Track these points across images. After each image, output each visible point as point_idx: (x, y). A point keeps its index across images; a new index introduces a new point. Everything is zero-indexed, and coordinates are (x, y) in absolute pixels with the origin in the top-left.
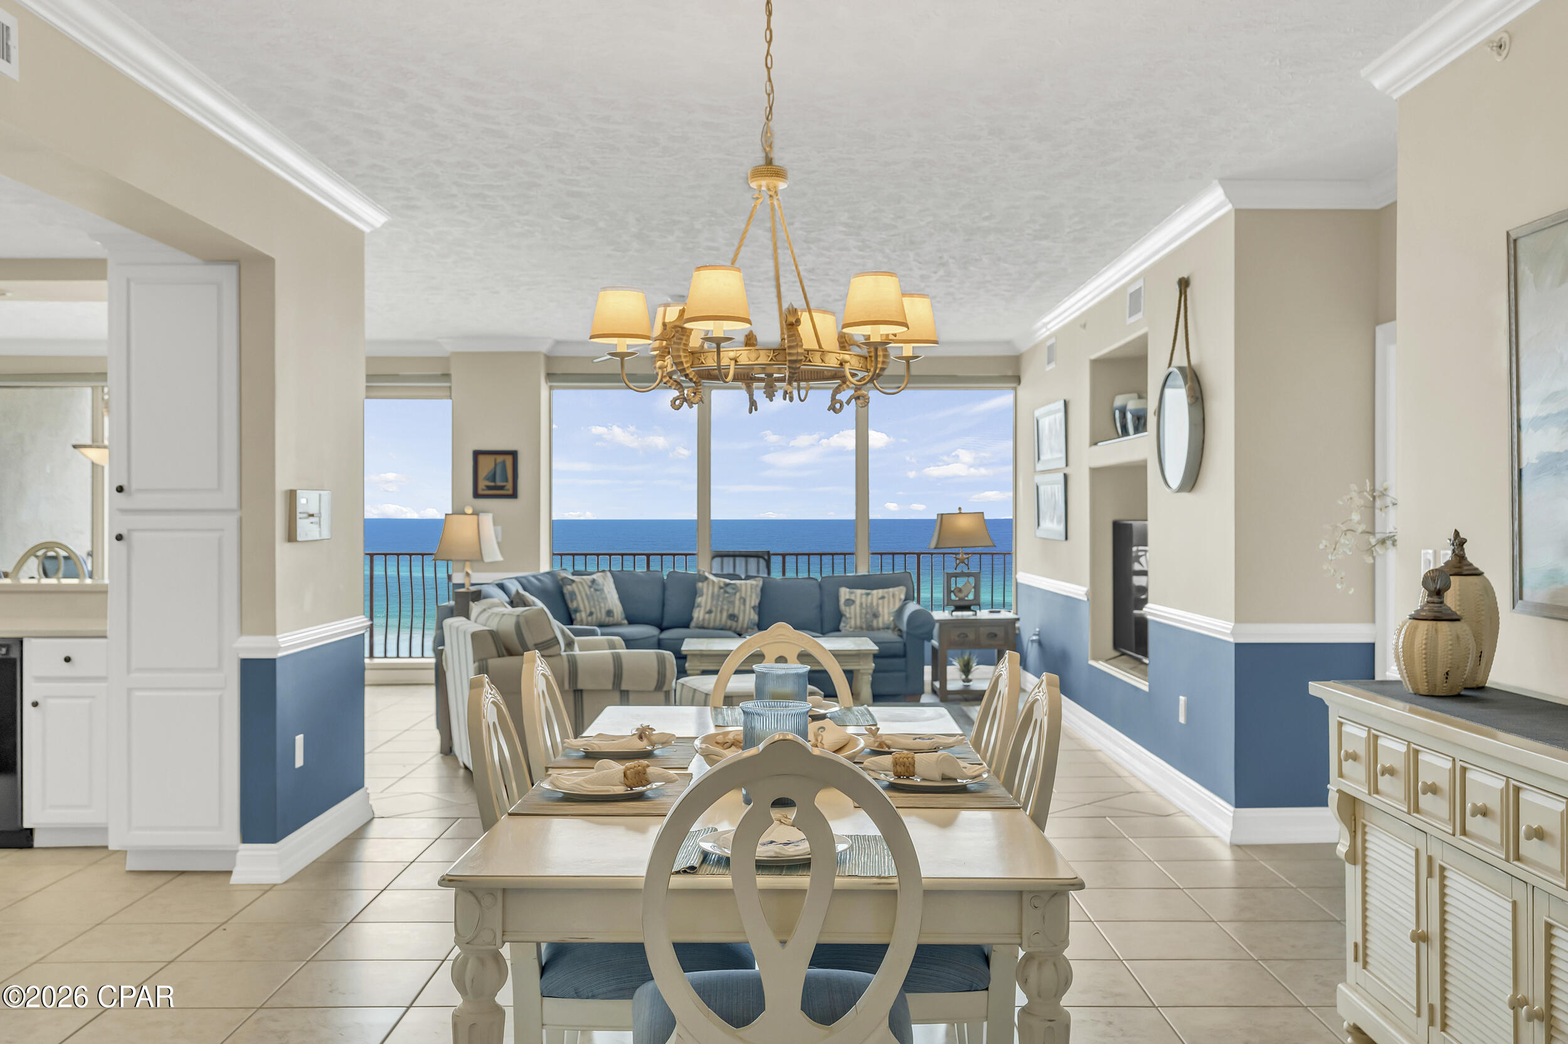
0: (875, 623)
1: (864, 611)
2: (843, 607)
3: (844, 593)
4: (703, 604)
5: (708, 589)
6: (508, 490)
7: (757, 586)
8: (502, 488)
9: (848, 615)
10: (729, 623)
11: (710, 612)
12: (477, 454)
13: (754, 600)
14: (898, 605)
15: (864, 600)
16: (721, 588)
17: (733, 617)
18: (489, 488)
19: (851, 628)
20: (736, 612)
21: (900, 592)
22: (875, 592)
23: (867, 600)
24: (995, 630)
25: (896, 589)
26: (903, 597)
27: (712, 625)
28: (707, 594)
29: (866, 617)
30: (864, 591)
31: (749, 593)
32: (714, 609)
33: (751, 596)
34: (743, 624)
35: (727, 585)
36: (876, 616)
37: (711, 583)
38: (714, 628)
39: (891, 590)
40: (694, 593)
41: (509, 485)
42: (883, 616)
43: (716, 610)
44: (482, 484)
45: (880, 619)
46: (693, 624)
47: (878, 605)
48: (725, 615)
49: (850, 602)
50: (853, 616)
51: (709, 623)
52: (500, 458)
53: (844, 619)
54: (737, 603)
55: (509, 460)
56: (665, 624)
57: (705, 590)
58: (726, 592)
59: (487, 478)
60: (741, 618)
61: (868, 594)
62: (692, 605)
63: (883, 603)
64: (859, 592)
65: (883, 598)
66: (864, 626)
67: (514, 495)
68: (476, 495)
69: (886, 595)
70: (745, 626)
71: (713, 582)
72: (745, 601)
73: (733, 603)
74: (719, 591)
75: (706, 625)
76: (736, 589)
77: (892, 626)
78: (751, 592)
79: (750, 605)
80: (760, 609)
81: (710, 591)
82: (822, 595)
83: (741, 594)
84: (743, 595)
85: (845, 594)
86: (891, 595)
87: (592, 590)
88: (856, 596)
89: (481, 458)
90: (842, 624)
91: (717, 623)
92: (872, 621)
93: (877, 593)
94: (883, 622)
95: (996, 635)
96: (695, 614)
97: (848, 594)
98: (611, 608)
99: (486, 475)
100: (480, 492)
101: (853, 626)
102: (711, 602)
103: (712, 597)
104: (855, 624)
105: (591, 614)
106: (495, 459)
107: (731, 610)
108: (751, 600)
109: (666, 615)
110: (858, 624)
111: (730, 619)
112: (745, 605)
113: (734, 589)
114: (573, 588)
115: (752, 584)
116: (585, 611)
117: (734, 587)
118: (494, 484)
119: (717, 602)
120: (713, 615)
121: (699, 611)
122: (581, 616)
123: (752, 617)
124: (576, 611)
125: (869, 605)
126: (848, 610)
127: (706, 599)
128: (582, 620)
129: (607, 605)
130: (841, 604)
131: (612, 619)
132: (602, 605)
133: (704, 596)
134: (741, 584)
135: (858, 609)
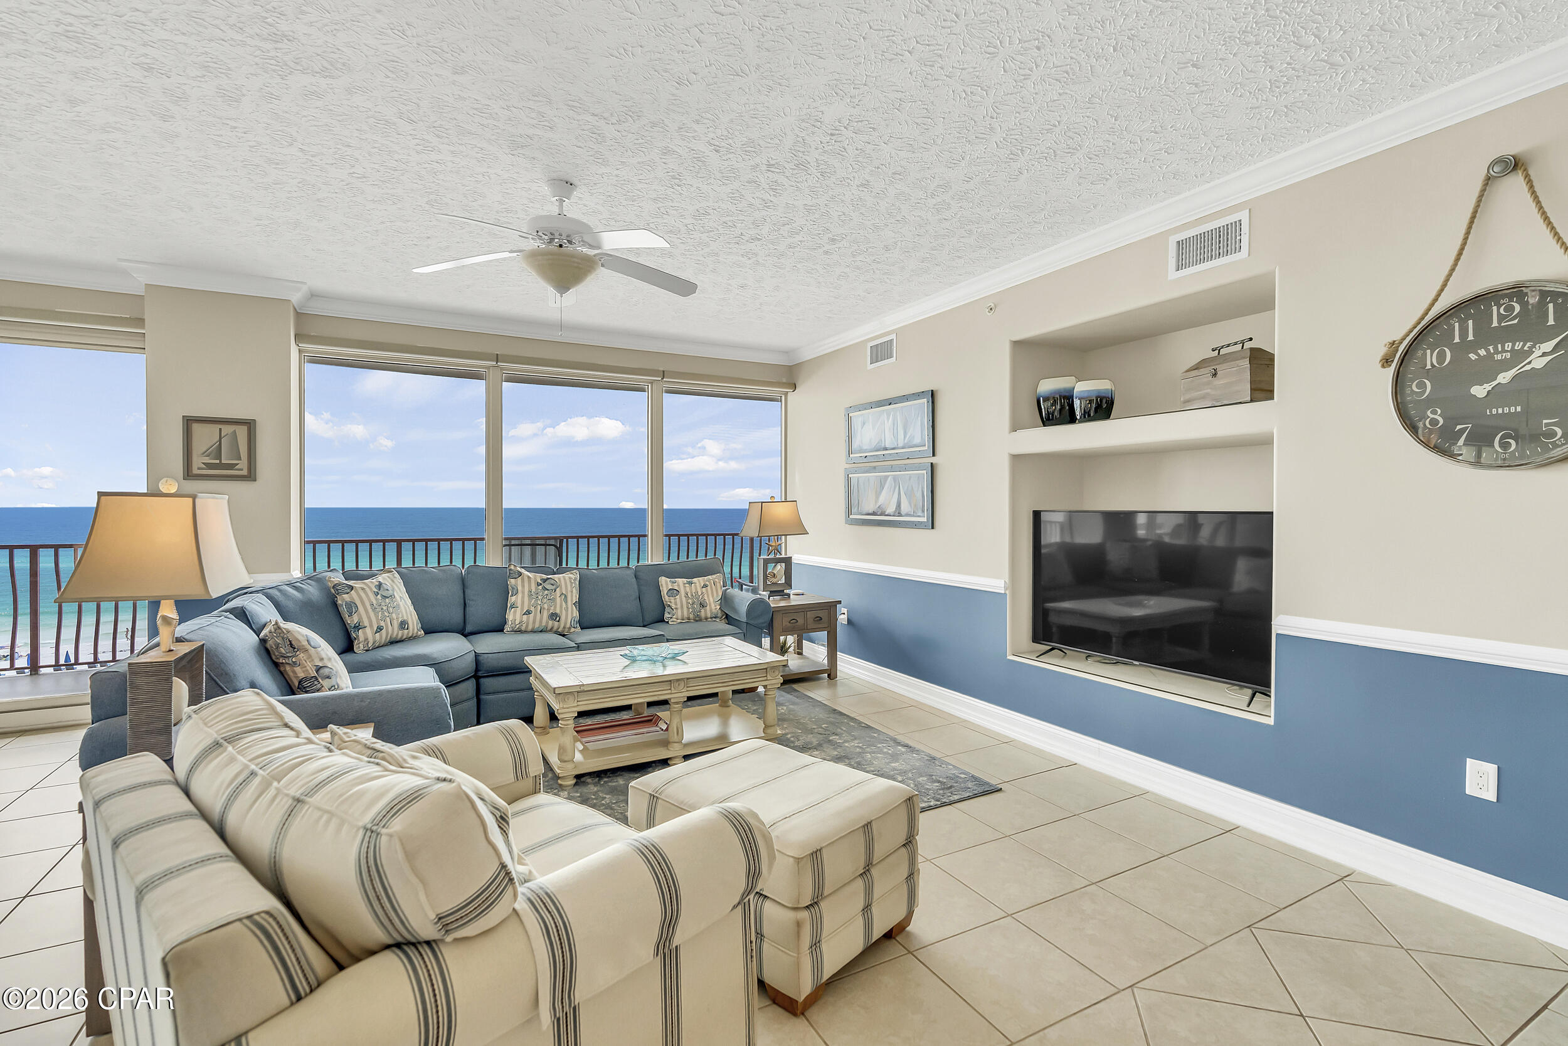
0: (703, 614)
1: (690, 601)
2: (666, 598)
3: (665, 583)
4: (519, 604)
5: (523, 586)
7: (575, 579)
9: (673, 606)
10: (550, 623)
11: (528, 612)
13: (574, 596)
14: (720, 593)
15: (688, 589)
16: (539, 584)
17: (554, 616)
19: (677, 619)
20: (558, 611)
21: (718, 579)
22: (695, 580)
23: (690, 590)
24: (821, 614)
25: (714, 576)
27: (530, 628)
28: (523, 593)
29: (693, 608)
30: (685, 580)
31: (569, 589)
32: (532, 609)
33: (572, 592)
34: (565, 624)
35: (545, 581)
36: (702, 605)
37: (526, 579)
38: (533, 631)
40: (505, 593)
42: (710, 605)
43: (536, 610)
45: (708, 608)
46: (507, 628)
47: (702, 593)
48: (546, 614)
49: (673, 592)
50: (679, 606)
51: (527, 626)
53: (667, 609)
54: (558, 599)
56: (469, 629)
57: (520, 588)
58: (545, 589)
60: (563, 617)
61: (690, 583)
62: (503, 606)
63: (707, 591)
64: (680, 580)
65: (705, 586)
66: (691, 616)
69: (707, 583)
70: (568, 625)
71: (529, 577)
72: (566, 597)
73: (554, 600)
74: (536, 589)
75: (523, 628)
76: (556, 585)
77: (719, 615)
78: (572, 588)
79: (572, 600)
80: (580, 605)
81: (526, 588)
82: (639, 585)
83: (561, 589)
84: (563, 592)
85: (667, 584)
86: (712, 582)
87: (379, 597)
88: (678, 586)
90: (667, 615)
91: (537, 625)
92: (700, 611)
93: (698, 581)
94: (711, 610)
95: (821, 619)
96: (510, 616)
97: (670, 584)
98: (405, 618)
99: (205, 449)
100: (195, 471)
101: (680, 617)
102: (530, 601)
103: (530, 595)
104: (683, 615)
105: (380, 629)
106: (220, 429)
107: (552, 608)
108: (572, 596)
109: (470, 619)
110: (686, 615)
111: (552, 619)
112: (566, 602)
113: (552, 585)
114: (351, 598)
115: (570, 578)
116: (371, 626)
117: (552, 582)
118: (218, 461)
119: (536, 600)
120: (531, 616)
121: (515, 612)
122: (365, 634)
123: (574, 615)
124: (358, 627)
125: (694, 594)
126: (673, 601)
127: (523, 597)
128: (366, 639)
129: (400, 616)
130: (664, 594)
131: (406, 631)
132: (394, 616)
133: (520, 595)
134: (559, 579)
135: (684, 599)
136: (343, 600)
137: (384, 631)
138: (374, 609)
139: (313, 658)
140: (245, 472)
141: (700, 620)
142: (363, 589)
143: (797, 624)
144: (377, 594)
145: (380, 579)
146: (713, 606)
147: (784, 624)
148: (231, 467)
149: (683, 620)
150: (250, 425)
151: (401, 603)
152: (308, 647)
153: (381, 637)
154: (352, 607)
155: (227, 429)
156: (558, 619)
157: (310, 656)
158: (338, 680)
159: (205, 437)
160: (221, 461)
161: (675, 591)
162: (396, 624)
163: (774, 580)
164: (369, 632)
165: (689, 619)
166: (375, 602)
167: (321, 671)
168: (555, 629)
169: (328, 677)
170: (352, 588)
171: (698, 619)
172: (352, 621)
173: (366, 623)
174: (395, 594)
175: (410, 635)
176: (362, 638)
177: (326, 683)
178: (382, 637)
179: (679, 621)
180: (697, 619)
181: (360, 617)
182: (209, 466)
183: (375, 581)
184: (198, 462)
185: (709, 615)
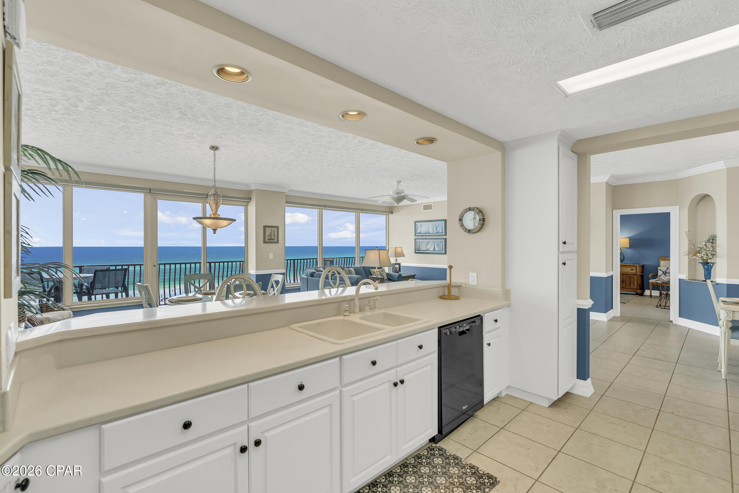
6: (275, 240)
8: (273, 239)
12: (265, 227)
18: (269, 239)
41: (276, 238)
44: (267, 238)
52: (273, 229)
55: (276, 229)
59: (268, 236)
67: (277, 242)
68: (265, 242)
89: (266, 228)
106: (271, 229)
150: (277, 227)
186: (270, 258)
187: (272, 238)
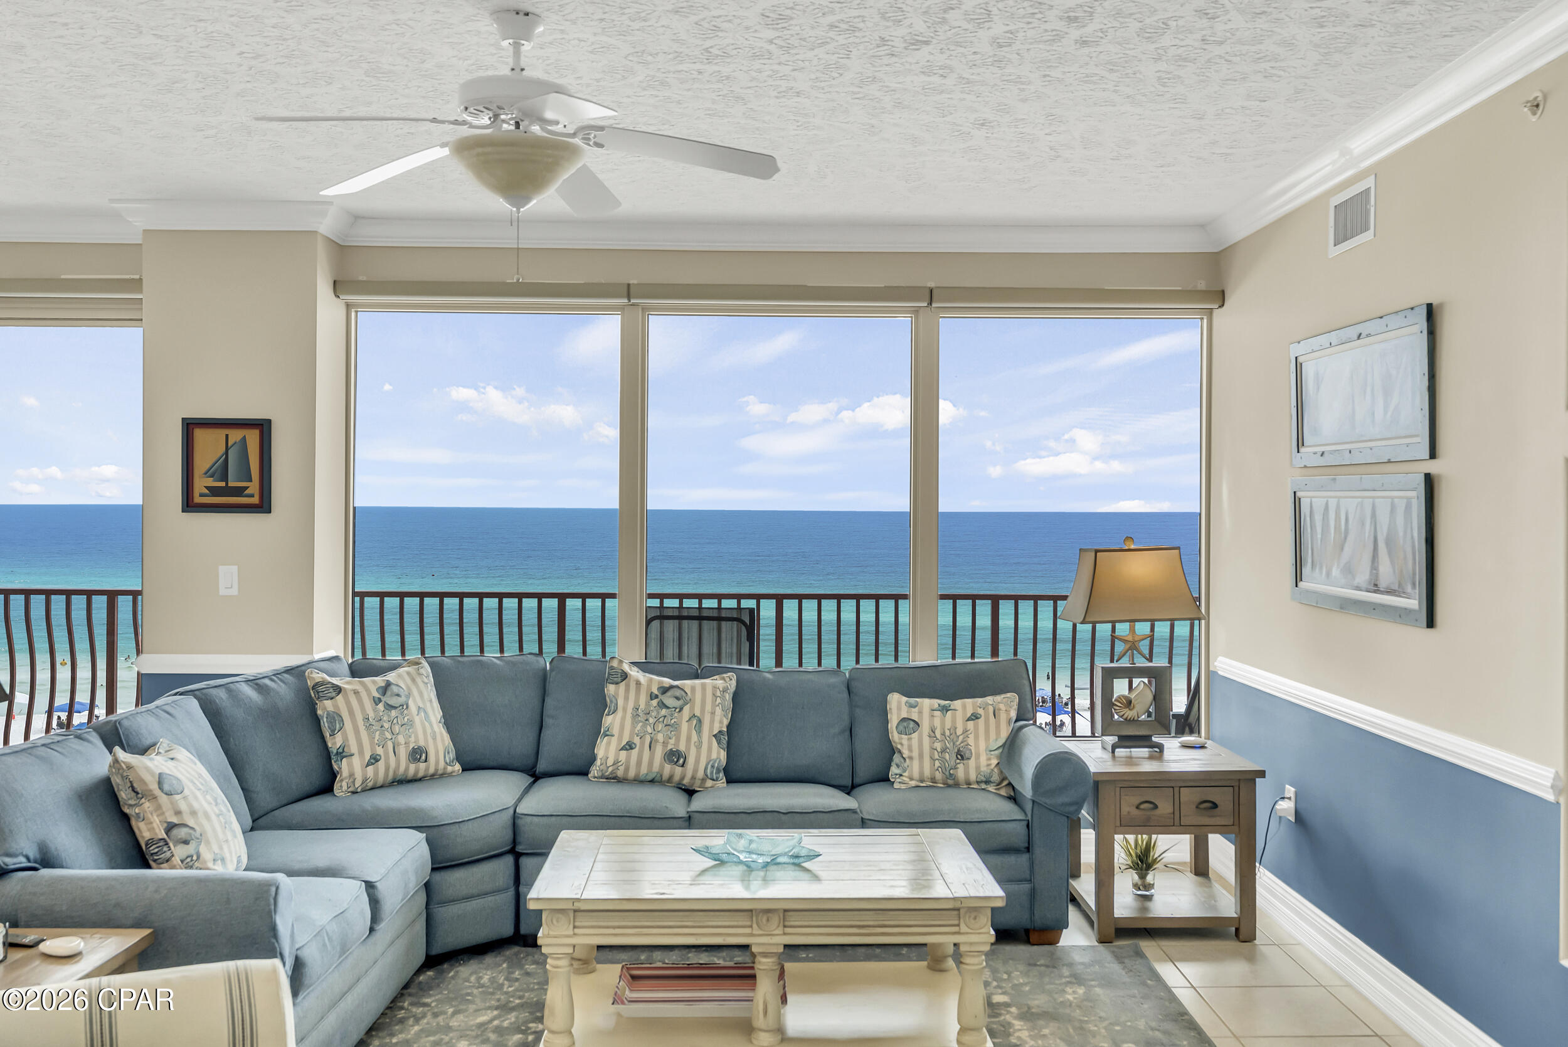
0: (960, 773)
1: (938, 746)
2: (895, 736)
3: (898, 707)
4: (615, 731)
5: (626, 698)
6: (252, 496)
7: (725, 690)
9: (906, 753)
10: (668, 768)
11: (629, 746)
12: (192, 426)
13: (720, 721)
14: (1005, 733)
15: (937, 722)
16: (653, 697)
17: (675, 757)
19: (911, 779)
20: (682, 747)
21: (1007, 704)
22: (957, 704)
23: (943, 723)
24: (1214, 795)
25: (999, 698)
26: (1013, 714)
27: (632, 774)
28: (625, 710)
29: (943, 760)
30: (936, 702)
31: (708, 708)
32: (637, 740)
33: (713, 713)
34: (695, 771)
35: (665, 690)
36: (961, 756)
37: (633, 685)
38: (639, 781)
39: (989, 699)
40: (601, 705)
41: (254, 486)
42: (978, 756)
43: (642, 744)
45: (972, 763)
46: (594, 771)
47: (965, 731)
48: (659, 752)
49: (909, 725)
50: (915, 754)
51: (627, 769)
53: (896, 758)
54: (684, 727)
56: (542, 767)
57: (621, 702)
58: (662, 705)
59: (208, 473)
60: (691, 761)
61: (945, 709)
62: (596, 731)
63: (976, 728)
64: (927, 703)
65: (975, 717)
66: (939, 776)
67: (263, 506)
68: (189, 505)
69: (981, 711)
70: (700, 774)
71: (638, 683)
72: (700, 721)
73: (675, 727)
74: (648, 704)
75: (620, 773)
76: (684, 699)
77: (996, 778)
78: (714, 705)
79: (711, 728)
80: (731, 737)
81: (631, 705)
82: (852, 705)
83: (692, 708)
84: (698, 713)
85: (899, 708)
86: (991, 709)
87: (381, 706)
88: (920, 712)
90: (894, 770)
91: (644, 770)
92: (956, 768)
93: (963, 706)
94: (978, 768)
95: (1215, 806)
96: (600, 751)
97: (904, 709)
98: (422, 743)
99: (208, 466)
100: (198, 499)
101: (916, 775)
102: (633, 727)
103: (635, 716)
104: (921, 773)
105: (375, 759)
106: (227, 436)
107: (672, 741)
108: (712, 721)
109: (545, 749)
110: (927, 773)
111: (671, 761)
112: (699, 731)
113: (678, 698)
114: (336, 706)
115: (715, 688)
116: (361, 752)
117: (678, 693)
118: (223, 484)
119: (644, 726)
120: (635, 752)
121: (609, 744)
122: (350, 765)
123: (714, 756)
124: (342, 754)
125: (947, 733)
126: (905, 742)
127: (623, 719)
128: (352, 775)
129: (412, 739)
130: (892, 728)
131: (422, 766)
132: (401, 739)
133: (620, 713)
134: (693, 689)
135: (926, 741)
136: (325, 708)
137: (381, 764)
138: (369, 727)
139: (164, 809)
140: (255, 500)
141: (956, 785)
142: (356, 692)
143: (1157, 812)
144: (377, 701)
145: (391, 676)
146: (983, 760)
147: (1125, 809)
148: (239, 492)
149: (922, 781)
150: (263, 427)
151: (417, 720)
152: (157, 792)
153: (376, 773)
154: (335, 718)
155: (235, 435)
156: (681, 761)
157: (159, 807)
158: (203, 849)
159: (209, 446)
160: (227, 484)
161: (912, 724)
162: (403, 753)
163: (1130, 714)
164: (357, 763)
165: (933, 780)
166: (371, 715)
167: (175, 832)
168: (677, 778)
169: (186, 842)
170: (338, 690)
171: (952, 783)
172: (335, 743)
173: (354, 748)
174: (411, 703)
175: (432, 771)
176: (345, 772)
177: (179, 852)
178: (378, 772)
179: (913, 783)
180: (950, 782)
181: (346, 739)
182: (214, 491)
183: (380, 680)
184: (201, 484)
185: (973, 777)
186: (223, 592)
187: (231, 484)
